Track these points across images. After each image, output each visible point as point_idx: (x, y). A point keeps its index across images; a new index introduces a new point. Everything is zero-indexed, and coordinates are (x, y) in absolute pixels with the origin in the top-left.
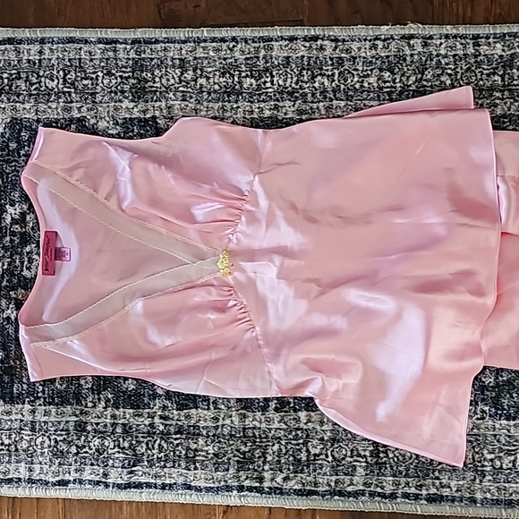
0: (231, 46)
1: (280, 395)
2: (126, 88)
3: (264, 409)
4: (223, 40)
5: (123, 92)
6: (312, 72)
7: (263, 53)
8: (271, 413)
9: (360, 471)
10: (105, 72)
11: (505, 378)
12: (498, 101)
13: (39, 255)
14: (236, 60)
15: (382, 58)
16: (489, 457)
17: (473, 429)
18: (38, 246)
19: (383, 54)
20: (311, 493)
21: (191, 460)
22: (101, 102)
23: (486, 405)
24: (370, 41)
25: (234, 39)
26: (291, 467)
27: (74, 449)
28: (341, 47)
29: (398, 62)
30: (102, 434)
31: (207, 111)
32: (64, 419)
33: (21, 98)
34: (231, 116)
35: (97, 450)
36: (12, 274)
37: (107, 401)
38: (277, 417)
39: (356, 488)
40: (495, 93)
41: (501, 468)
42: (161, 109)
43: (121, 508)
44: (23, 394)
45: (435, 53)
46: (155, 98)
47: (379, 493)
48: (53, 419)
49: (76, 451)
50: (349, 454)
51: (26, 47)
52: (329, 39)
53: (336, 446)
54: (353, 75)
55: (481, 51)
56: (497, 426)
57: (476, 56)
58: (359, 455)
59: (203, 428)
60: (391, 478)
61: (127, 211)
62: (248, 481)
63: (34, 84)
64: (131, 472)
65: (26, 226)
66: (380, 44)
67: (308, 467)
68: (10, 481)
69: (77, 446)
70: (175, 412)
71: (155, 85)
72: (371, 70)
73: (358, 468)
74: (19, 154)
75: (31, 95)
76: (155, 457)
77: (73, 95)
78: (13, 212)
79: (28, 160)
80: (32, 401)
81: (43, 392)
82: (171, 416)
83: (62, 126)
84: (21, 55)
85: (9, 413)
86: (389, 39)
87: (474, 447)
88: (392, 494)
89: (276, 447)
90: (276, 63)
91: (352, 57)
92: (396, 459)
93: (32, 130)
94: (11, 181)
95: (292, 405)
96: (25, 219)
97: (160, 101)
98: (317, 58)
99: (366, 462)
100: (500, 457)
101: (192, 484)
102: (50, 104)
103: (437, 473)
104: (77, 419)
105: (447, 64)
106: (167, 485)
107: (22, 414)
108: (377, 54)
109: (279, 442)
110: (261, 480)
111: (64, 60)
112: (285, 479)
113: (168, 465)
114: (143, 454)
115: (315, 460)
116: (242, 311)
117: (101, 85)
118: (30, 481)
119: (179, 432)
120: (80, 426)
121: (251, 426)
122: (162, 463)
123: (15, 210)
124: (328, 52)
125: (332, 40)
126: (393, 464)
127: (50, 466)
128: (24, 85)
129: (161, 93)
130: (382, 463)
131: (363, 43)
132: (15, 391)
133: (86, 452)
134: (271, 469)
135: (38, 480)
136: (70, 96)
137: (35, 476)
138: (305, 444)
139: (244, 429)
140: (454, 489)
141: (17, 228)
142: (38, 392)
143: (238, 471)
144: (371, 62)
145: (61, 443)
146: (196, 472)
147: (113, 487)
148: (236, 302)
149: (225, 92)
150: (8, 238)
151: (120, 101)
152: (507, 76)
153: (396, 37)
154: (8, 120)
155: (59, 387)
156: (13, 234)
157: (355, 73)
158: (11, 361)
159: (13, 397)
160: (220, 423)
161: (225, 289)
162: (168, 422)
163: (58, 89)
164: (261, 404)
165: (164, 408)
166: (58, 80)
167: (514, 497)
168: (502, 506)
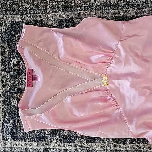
1: (132, 137)
2: (60, 6)
3: (124, 142)
5: (58, 8)
8: (127, 144)
13: (26, 79)
18: (25, 75)
22: (49, 13)
31: (95, 14)
33: (15, 12)
34: (106, 16)
36: (15, 87)
37: (56, 140)
38: (130, 146)
42: (75, 15)
44: (21, 137)
46: (72, 10)
48: (34, 147)
59: (98, 150)
61: (62, 59)
63: (20, 6)
65: (20, 67)
70: (86, 144)
71: (72, 4)
74: (15, 36)
75: (19, 11)
77: (37, 10)
78: (14, 61)
79: (19, 39)
80: (25, 140)
81: (30, 136)
82: (84, 146)
83: (33, 24)
85: (16, 145)
93: (20, 26)
94: (13, 48)
95: (136, 141)
96: (19, 64)
97: (75, 11)
102: (27, 15)
104: (44, 147)
107: (21, 145)
116: (114, 101)
117: (49, 5)
120: (46, 150)
121: (119, 150)
128: (16, 7)
129: (75, 7)
132: (18, 136)
136: (36, 10)
139: (116, 151)
141: (16, 68)
142: (28, 136)
148: (110, 97)
149: (103, 6)
150: (12, 72)
151: (57, 12)
154: (10, 22)
155: (36, 134)
156: (14, 70)
158: (16, 124)
159: (17, 138)
160: (105, 149)
161: (106, 91)
162: (83, 148)
163: (31, 8)
164: (123, 140)
165: (81, 142)
166: (30, 4)
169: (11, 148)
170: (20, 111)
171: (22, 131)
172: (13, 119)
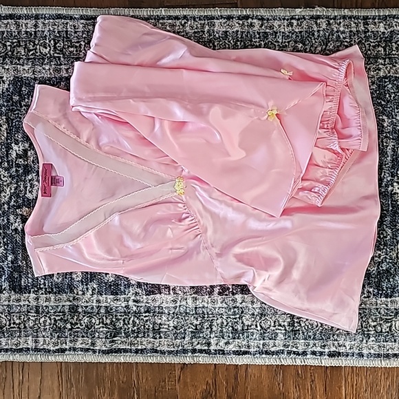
0: (183, 23)
1: (222, 284)
3: (211, 293)
4: (177, 18)
7: (207, 28)
8: (216, 296)
9: (281, 336)
10: (86, 42)
11: (384, 268)
12: (381, 66)
13: (38, 181)
14: (187, 33)
15: (297, 33)
16: (373, 324)
17: (361, 304)
18: (38, 175)
19: (297, 30)
20: (245, 353)
21: (157, 331)
23: (371, 287)
24: (288, 20)
25: (185, 17)
26: (231, 335)
27: (69, 326)
28: (266, 24)
29: (308, 36)
30: (90, 314)
32: (61, 304)
33: (21, 61)
35: (87, 326)
36: (18, 196)
37: (93, 290)
38: (220, 299)
39: (278, 349)
40: (379, 60)
41: (381, 332)
43: (105, 368)
44: (29, 286)
45: (335, 30)
47: (294, 352)
48: (52, 304)
49: (70, 327)
50: (272, 324)
51: (24, 21)
52: (257, 17)
53: (263, 319)
54: (275, 45)
55: (370, 29)
56: (379, 302)
57: (365, 32)
58: (280, 325)
59: (165, 308)
60: (303, 341)
61: (103, 148)
62: (199, 346)
63: (31, 50)
64: (113, 341)
65: (28, 159)
66: (295, 22)
67: (243, 335)
68: (21, 350)
69: (71, 323)
70: (145, 297)
72: (289, 42)
73: (279, 334)
74: (20, 104)
75: (29, 59)
76: (130, 330)
77: (62, 59)
79: (28, 109)
80: (36, 291)
81: (44, 284)
82: (142, 300)
83: (54, 83)
84: (21, 28)
85: (18, 300)
86: (302, 19)
87: (362, 318)
88: (303, 352)
89: (219, 321)
90: (217, 35)
91: (274, 32)
92: (306, 327)
93: (31, 86)
94: (15, 125)
95: (231, 290)
96: (27, 154)
98: (248, 32)
99: (285, 330)
100: (381, 324)
101: (158, 349)
102: (44, 66)
103: (335, 336)
104: (71, 303)
105: (344, 38)
106: (139, 350)
107: (28, 301)
108: (293, 30)
109: (221, 317)
110: (209, 344)
111: (54, 32)
112: (226, 344)
113: (140, 335)
114: (121, 328)
115: (248, 329)
116: (194, 221)
117: (84, 51)
118: (37, 350)
119: (148, 311)
121: (201, 306)
122: (136, 334)
123: (19, 147)
124: (256, 28)
125: (259, 19)
126: (305, 331)
127: (51, 339)
128: (23, 51)
130: (297, 330)
131: (282, 21)
132: (23, 284)
133: (78, 328)
134: (216, 337)
135: (42, 349)
136: (59, 59)
137: (40, 346)
138: (241, 318)
139: (196, 308)
140: (348, 348)
141: (21, 161)
142: (40, 284)
143: (192, 338)
144: (288, 36)
145: (59, 322)
146: (161, 340)
147: (99, 353)
148: (188, 215)
150: (14, 169)
152: (388, 48)
153: (307, 18)
154: (12, 79)
155: (56, 280)
156: (18, 166)
158: (19, 262)
159: (22, 288)
160: (178, 304)
161: (180, 205)
162: (139, 305)
163: (50, 54)
164: (208, 289)
166: (50, 47)
167: (390, 352)
168: (382, 358)
169: (8, 305)
170: (28, 239)
171: (30, 275)
172: (13, 254)
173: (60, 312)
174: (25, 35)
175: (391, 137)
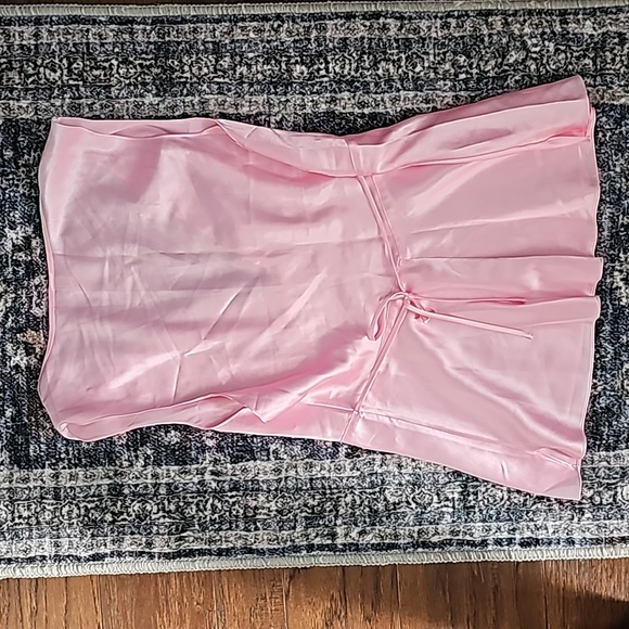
0: (275, 26)
2: (148, 79)
3: (334, 456)
4: (265, 18)
5: (144, 84)
6: (375, 56)
7: (314, 34)
8: (341, 460)
9: (447, 518)
10: (120, 60)
11: (603, 405)
15: (456, 38)
19: (457, 35)
20: (391, 547)
21: (250, 520)
22: (117, 97)
24: (441, 18)
25: (278, 17)
26: (367, 520)
27: (109, 517)
28: (408, 26)
29: (475, 44)
30: (142, 497)
31: (250, 106)
32: (95, 483)
33: (15, 94)
34: (279, 112)
35: (138, 516)
36: (18, 312)
37: (146, 458)
38: (348, 463)
39: (443, 538)
41: (601, 504)
42: (193, 105)
44: (42, 456)
45: (517, 32)
46: (185, 92)
47: (468, 541)
48: (81, 484)
49: (111, 519)
51: (17, 28)
52: (393, 15)
53: (417, 492)
54: (423, 59)
55: (570, 30)
56: (596, 458)
57: (564, 36)
59: (263, 482)
60: (481, 524)
62: (318, 539)
63: (31, 75)
64: (181, 539)
65: (32, 253)
66: (453, 22)
67: (388, 518)
68: (31, 560)
69: (113, 513)
70: (229, 466)
71: (185, 75)
72: (444, 54)
73: (445, 515)
74: (16, 164)
75: (27, 90)
76: (208, 519)
77: (82, 89)
78: (14, 236)
80: (54, 464)
81: (67, 452)
82: (225, 471)
84: (12, 40)
85: (26, 480)
86: (464, 16)
88: (483, 541)
89: (349, 499)
90: (331, 45)
91: (421, 37)
92: (485, 502)
93: (32, 134)
94: (10, 197)
96: (30, 244)
97: (193, 95)
98: (380, 39)
99: (454, 507)
100: (599, 493)
101: (254, 547)
102: (52, 101)
103: (530, 514)
104: (111, 481)
106: (223, 550)
107: (42, 480)
108: (450, 34)
109: (352, 492)
110: (333, 536)
111: (68, 45)
112: (361, 533)
113: (224, 527)
114: (193, 517)
115: (395, 509)
117: (117, 75)
118: (58, 558)
119: (235, 487)
120: (115, 489)
121: (319, 476)
122: (217, 526)
123: (17, 233)
124: (392, 33)
125: (396, 18)
126: (483, 507)
127: (81, 539)
128: (17, 77)
129: (191, 84)
130: (470, 507)
131: (433, 20)
132: (32, 454)
133: (125, 520)
134: (345, 524)
135: (68, 556)
136: (78, 90)
137: (63, 551)
138: (382, 491)
139: (311, 480)
140: (551, 531)
141: (22, 256)
142: (60, 453)
143: (306, 528)
144: (443, 44)
145: (92, 511)
146: (257, 532)
147: (159, 558)
149: (271, 83)
150: (10, 269)
151: (141, 96)
152: (599, 59)
153: (471, 14)
154: (1, 122)
156: (17, 263)
157: (425, 57)
158: (25, 418)
159: (30, 461)
160: (283, 475)
162: (221, 478)
163: (62, 82)
164: (329, 450)
165: (216, 462)
166: (62, 70)
167: (616, 534)
168: (603, 545)
169: (9, 489)
171: (42, 440)
172: (14, 406)
173: (93, 496)
174: (19, 52)
175: (608, 199)
